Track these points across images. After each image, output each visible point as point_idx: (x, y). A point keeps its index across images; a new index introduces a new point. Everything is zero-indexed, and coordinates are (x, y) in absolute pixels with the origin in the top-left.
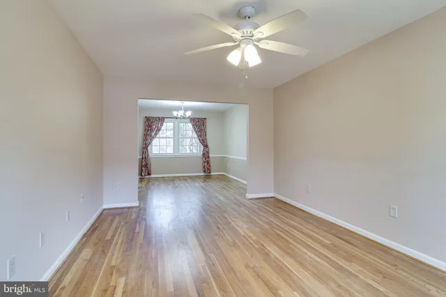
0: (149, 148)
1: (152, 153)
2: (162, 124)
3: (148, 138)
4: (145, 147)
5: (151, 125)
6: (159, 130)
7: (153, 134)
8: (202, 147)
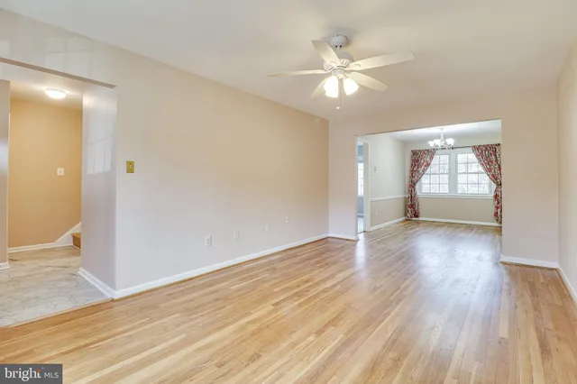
0: (417, 186)
1: (420, 192)
2: (431, 158)
3: (416, 174)
4: (413, 185)
5: (418, 160)
6: (428, 165)
7: (421, 170)
8: (494, 186)
